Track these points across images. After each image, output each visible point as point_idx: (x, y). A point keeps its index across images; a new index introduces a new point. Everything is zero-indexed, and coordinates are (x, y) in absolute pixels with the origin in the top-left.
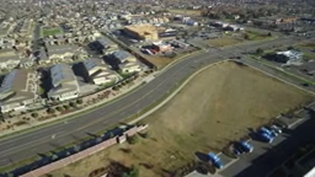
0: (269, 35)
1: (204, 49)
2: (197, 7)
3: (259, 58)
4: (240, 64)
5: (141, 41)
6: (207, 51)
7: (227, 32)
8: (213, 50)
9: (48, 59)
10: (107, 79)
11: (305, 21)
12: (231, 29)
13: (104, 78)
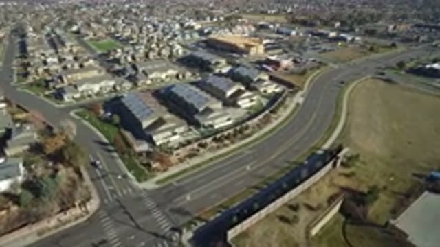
0: (394, 45)
1: (331, 65)
2: (273, 11)
3: (403, 73)
4: (388, 81)
5: (245, 56)
6: (336, 67)
7: (340, 43)
8: (343, 66)
9: (147, 79)
10: (252, 101)
11: (422, 28)
12: (344, 39)
13: (247, 100)
